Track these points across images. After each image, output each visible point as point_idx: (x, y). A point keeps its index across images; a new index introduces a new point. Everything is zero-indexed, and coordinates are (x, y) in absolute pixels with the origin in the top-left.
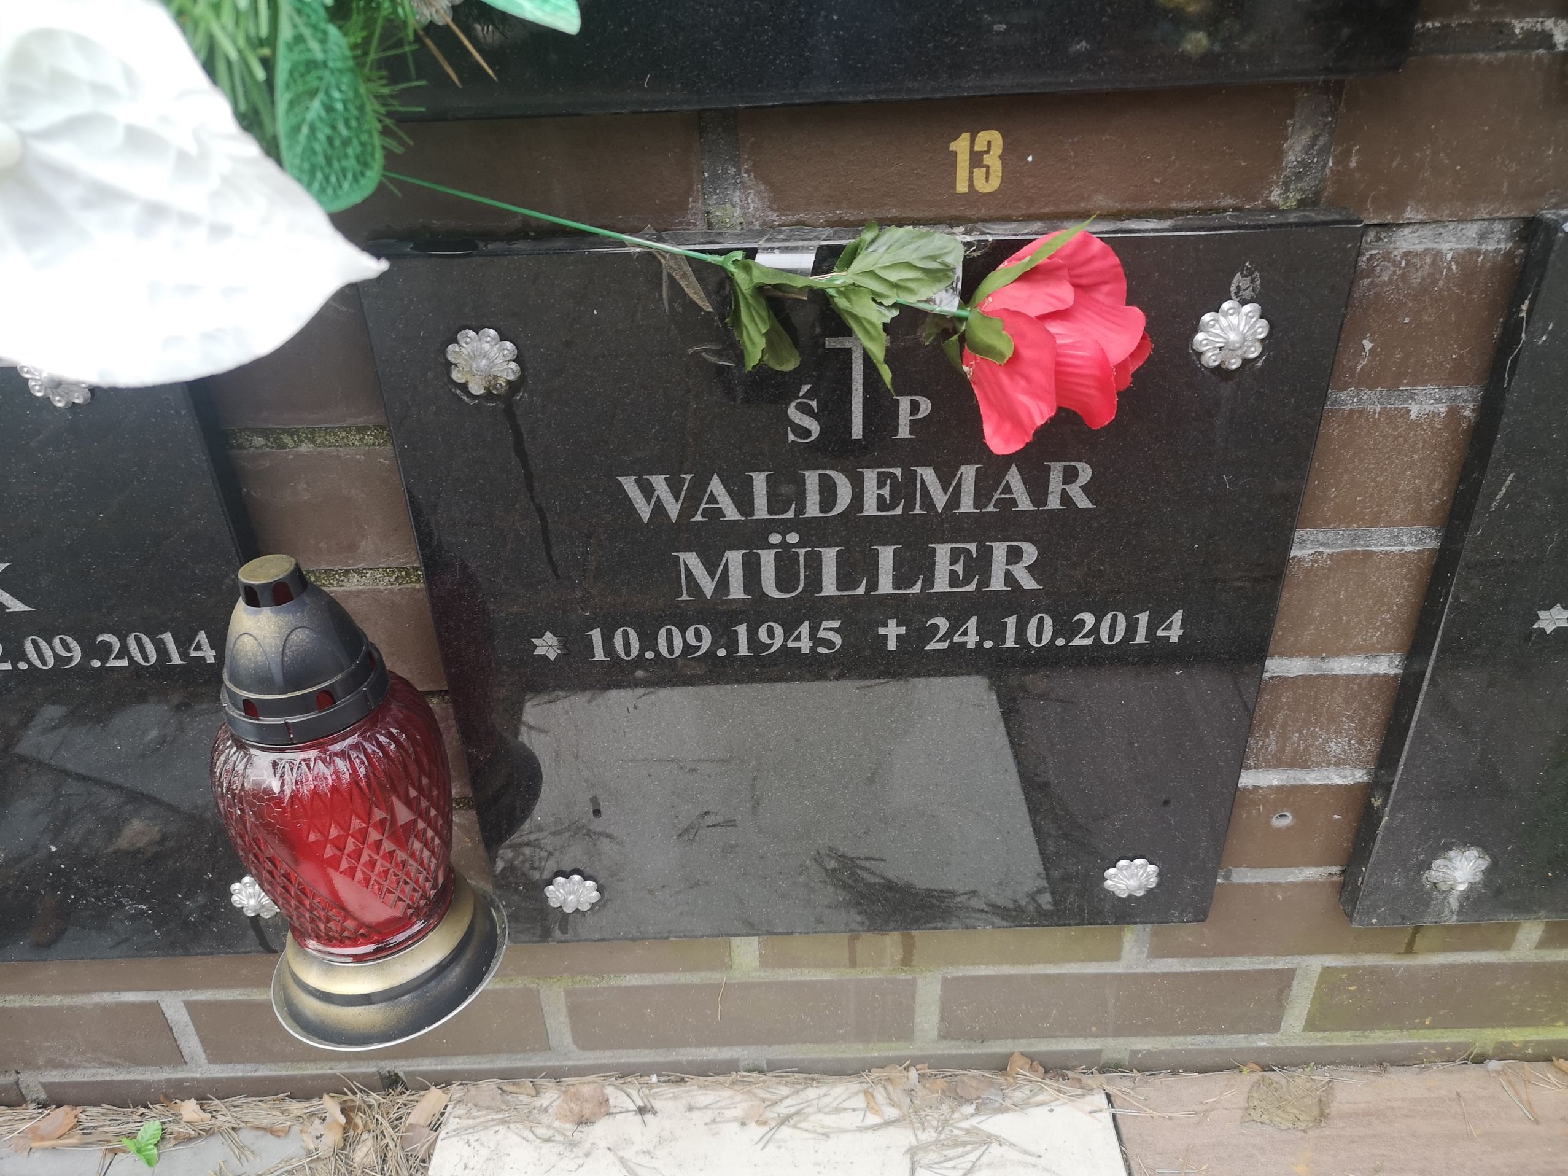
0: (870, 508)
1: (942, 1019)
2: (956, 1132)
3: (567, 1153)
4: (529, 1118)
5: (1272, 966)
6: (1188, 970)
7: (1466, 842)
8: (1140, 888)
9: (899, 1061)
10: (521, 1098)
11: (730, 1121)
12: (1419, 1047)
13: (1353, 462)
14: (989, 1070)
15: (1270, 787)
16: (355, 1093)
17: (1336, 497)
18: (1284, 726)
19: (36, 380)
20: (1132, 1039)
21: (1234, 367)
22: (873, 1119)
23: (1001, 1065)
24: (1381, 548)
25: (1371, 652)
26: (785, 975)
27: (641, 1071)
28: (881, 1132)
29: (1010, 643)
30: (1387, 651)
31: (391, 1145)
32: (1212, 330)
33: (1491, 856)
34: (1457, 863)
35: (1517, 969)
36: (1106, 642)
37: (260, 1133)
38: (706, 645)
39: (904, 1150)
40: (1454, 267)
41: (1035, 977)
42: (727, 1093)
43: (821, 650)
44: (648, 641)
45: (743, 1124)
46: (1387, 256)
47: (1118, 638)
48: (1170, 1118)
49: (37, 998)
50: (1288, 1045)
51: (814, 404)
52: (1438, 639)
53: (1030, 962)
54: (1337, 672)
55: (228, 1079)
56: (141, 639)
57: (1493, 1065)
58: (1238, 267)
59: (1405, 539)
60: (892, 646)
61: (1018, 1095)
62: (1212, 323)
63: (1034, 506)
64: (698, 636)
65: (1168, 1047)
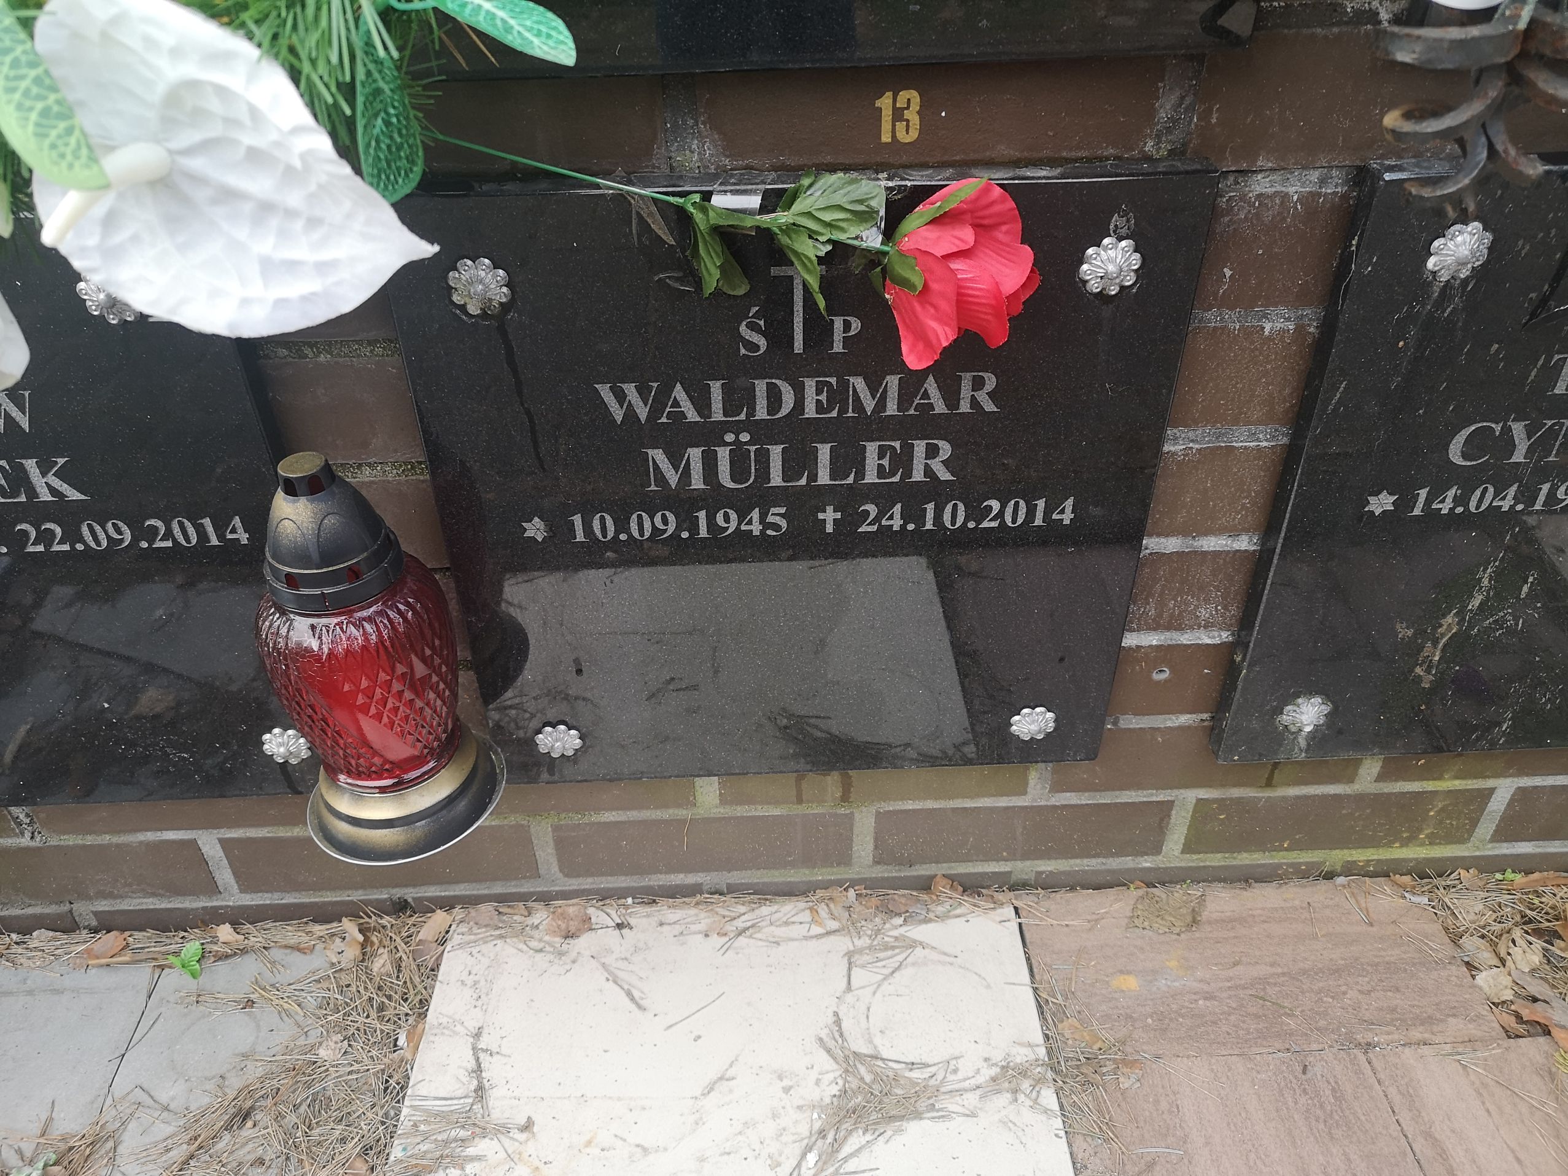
0: (810, 411)
1: (876, 847)
2: (886, 939)
3: (556, 961)
4: (521, 933)
5: (1154, 799)
6: (1084, 802)
7: (1310, 692)
8: (1039, 732)
9: (839, 883)
10: (515, 918)
11: (695, 933)
12: (1279, 866)
13: (1217, 371)
14: (916, 889)
15: (1150, 646)
16: (370, 917)
17: (1202, 401)
18: (1162, 594)
19: (93, 301)
20: (1036, 862)
21: (1113, 293)
22: (817, 930)
23: (925, 885)
24: (1241, 444)
25: (1234, 532)
26: (741, 811)
27: (619, 894)
28: (824, 940)
29: (929, 526)
30: (1246, 530)
31: (404, 957)
32: (1094, 262)
33: (1332, 703)
34: (1304, 708)
35: (1359, 799)
36: (1010, 524)
37: (288, 951)
38: (671, 528)
39: (842, 953)
40: (1299, 207)
41: (954, 810)
42: (693, 911)
43: (769, 532)
44: (622, 525)
45: (707, 935)
46: (1243, 198)
47: (1020, 521)
48: (1067, 925)
49: (89, 837)
50: (1168, 865)
51: (762, 323)
52: (1286, 521)
53: (951, 798)
54: (1205, 549)
55: (257, 906)
56: (183, 523)
57: (1341, 880)
58: (1116, 209)
59: (1261, 436)
60: (829, 528)
61: (940, 909)
62: (1094, 256)
63: (949, 410)
64: (665, 521)
65: (1068, 869)
